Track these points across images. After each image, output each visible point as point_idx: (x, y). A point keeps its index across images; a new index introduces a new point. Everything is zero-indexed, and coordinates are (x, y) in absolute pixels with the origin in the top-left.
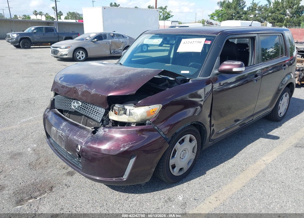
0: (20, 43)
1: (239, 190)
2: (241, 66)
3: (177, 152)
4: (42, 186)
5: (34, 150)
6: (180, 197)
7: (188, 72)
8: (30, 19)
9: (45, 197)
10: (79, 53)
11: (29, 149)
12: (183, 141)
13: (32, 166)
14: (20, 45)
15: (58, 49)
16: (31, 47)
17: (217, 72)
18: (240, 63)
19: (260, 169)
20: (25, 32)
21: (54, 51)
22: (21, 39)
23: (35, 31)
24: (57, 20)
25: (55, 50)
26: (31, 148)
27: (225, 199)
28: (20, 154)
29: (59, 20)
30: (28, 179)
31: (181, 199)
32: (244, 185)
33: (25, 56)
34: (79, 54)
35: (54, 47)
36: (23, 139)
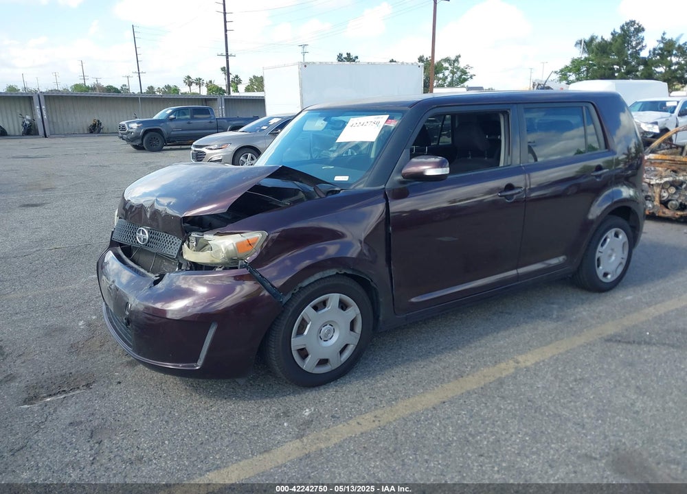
0: (142, 140)
1: (430, 407)
2: (440, 165)
3: (308, 326)
4: (78, 380)
5: (89, 325)
6: (307, 410)
7: (345, 178)
8: (178, 93)
9: (73, 396)
10: (246, 157)
11: (81, 323)
12: (324, 303)
13: (74, 348)
14: (142, 144)
15: (204, 149)
16: (165, 148)
17: (400, 178)
18: (438, 159)
19: (498, 375)
20: (155, 118)
21: (197, 155)
22: (146, 132)
23: (172, 116)
24: (229, 93)
25: (199, 152)
26: (85, 321)
27: (392, 420)
28: (62, 330)
29: (233, 94)
30: (59, 368)
31: (307, 414)
32: (445, 399)
33: (147, 164)
34: (245, 160)
35: (197, 146)
36: (79, 306)
